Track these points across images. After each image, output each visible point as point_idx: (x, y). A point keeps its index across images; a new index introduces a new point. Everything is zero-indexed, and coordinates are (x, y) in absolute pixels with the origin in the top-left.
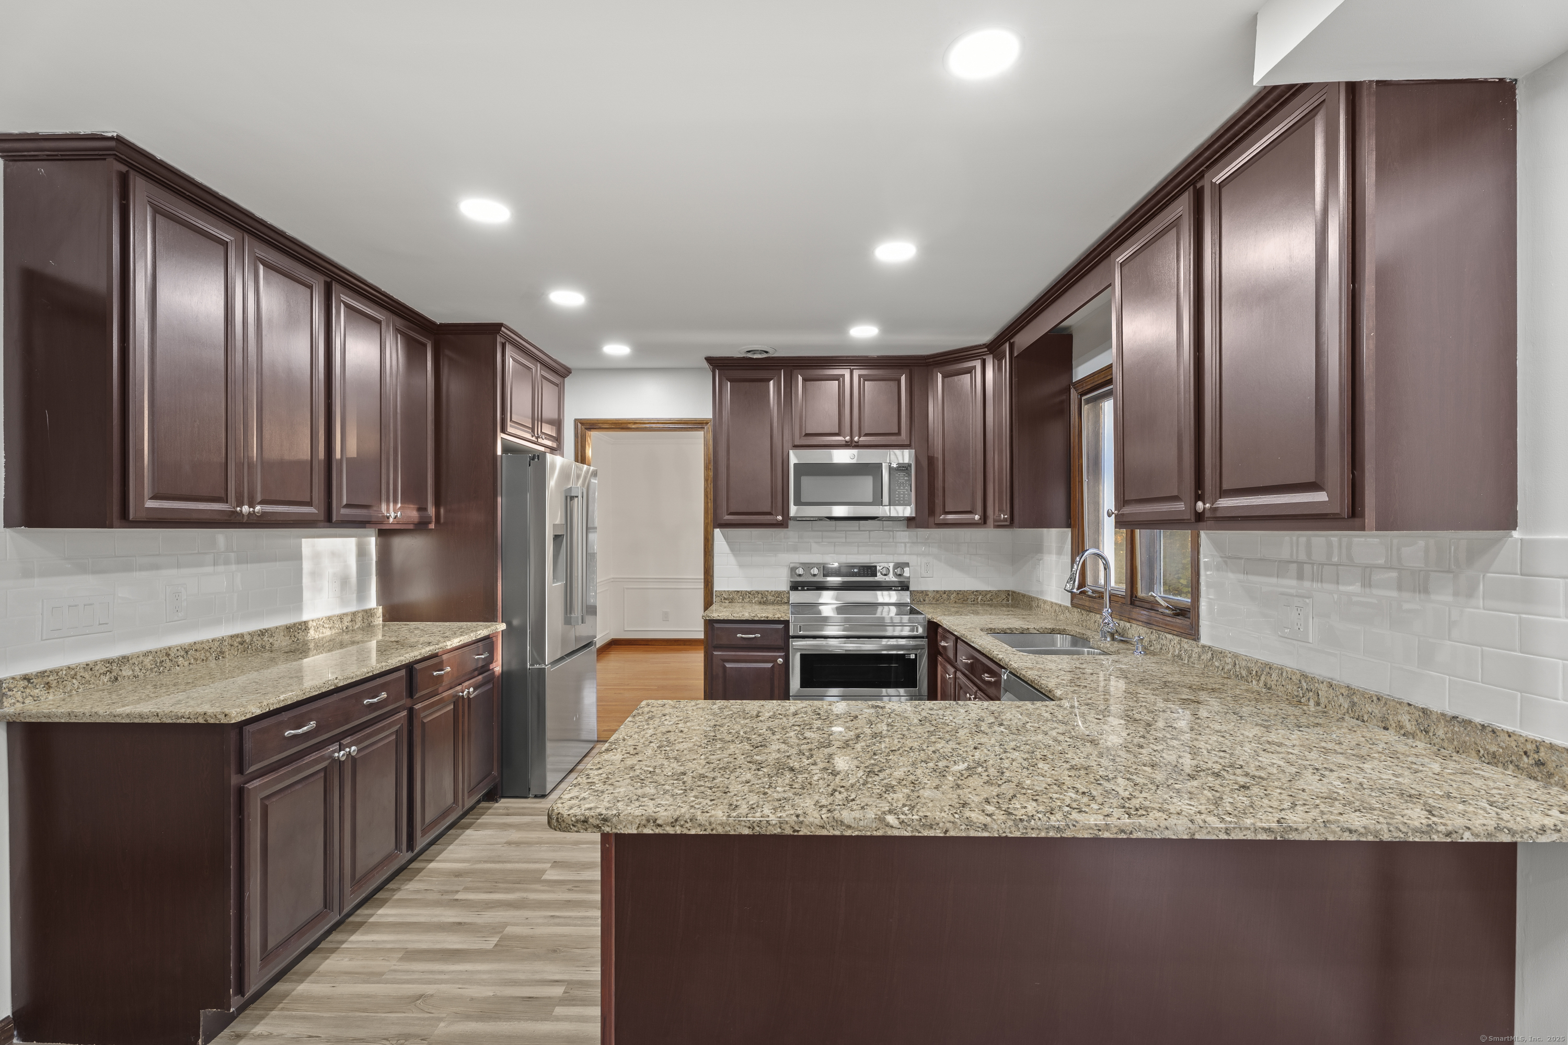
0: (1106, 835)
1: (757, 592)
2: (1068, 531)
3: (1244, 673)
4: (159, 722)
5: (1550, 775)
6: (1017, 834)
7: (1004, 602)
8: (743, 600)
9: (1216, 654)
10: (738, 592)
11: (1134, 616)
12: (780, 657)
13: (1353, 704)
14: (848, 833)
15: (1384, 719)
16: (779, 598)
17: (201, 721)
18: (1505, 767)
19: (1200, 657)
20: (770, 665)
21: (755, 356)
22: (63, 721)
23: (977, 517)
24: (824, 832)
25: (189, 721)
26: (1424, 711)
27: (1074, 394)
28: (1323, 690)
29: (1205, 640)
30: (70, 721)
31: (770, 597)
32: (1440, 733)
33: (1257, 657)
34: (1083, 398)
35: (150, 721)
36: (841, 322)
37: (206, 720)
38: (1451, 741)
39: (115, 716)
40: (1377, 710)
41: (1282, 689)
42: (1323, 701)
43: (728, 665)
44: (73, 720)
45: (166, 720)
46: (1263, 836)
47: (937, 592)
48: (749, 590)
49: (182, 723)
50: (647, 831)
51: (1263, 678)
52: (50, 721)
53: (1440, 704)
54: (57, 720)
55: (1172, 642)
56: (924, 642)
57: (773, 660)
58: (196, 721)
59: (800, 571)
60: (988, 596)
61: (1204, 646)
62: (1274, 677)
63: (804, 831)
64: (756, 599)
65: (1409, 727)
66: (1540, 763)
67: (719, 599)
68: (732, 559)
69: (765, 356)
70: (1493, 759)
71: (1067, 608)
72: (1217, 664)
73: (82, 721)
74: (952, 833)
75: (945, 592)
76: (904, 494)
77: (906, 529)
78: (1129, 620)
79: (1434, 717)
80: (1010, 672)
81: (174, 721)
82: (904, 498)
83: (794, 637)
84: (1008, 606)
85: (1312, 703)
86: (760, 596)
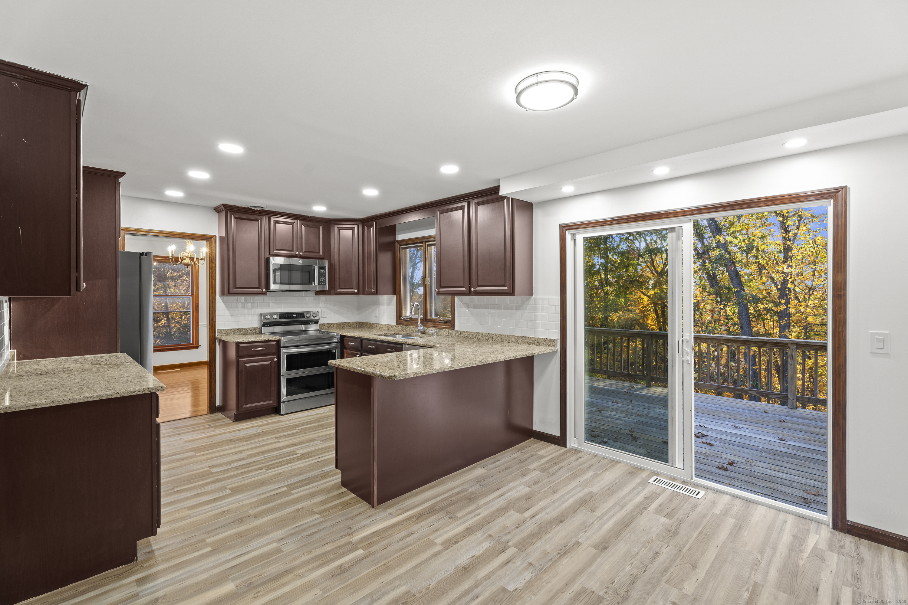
0: (493, 362)
1: (242, 329)
2: (394, 298)
3: (471, 336)
4: (120, 396)
5: (540, 344)
6: (480, 364)
7: (355, 327)
8: (234, 333)
9: (461, 332)
10: (231, 329)
11: (428, 325)
12: (275, 358)
13: (501, 338)
14: (453, 369)
15: (509, 340)
16: (254, 331)
17: (147, 392)
18: (532, 345)
19: (456, 334)
20: (269, 362)
21: (256, 209)
22: (48, 406)
23: (356, 291)
24: (449, 370)
25: (139, 393)
26: (517, 337)
27: (397, 244)
28: (494, 337)
29: (457, 328)
30: (54, 405)
31: (249, 331)
32: (520, 341)
33: (474, 331)
34: (401, 247)
35: (113, 397)
36: (311, 203)
37: (150, 391)
38: (522, 342)
39: (88, 398)
40: (507, 338)
41: (483, 338)
42: (494, 339)
43: (247, 365)
44: (56, 404)
45: (123, 395)
46: (513, 358)
47: (329, 324)
48: (237, 328)
49: (135, 395)
50: (415, 376)
51: (477, 337)
52: (37, 407)
53: (520, 335)
54: (42, 406)
55: (446, 332)
56: (339, 344)
57: (272, 360)
58: (143, 393)
59: (268, 317)
60: (349, 325)
61: (457, 331)
62: (480, 336)
63: (446, 370)
64: (242, 332)
65: (514, 341)
66: (538, 342)
67: (220, 334)
68: (227, 312)
69: (261, 209)
70: (530, 344)
71: (394, 326)
72: (462, 335)
73: (63, 404)
74: (470, 366)
75: (332, 324)
76: (323, 280)
77: (315, 296)
78: (426, 326)
79: (519, 337)
80: (408, 345)
81: (130, 394)
82: (323, 282)
83: (283, 347)
84: (356, 328)
85: (491, 340)
86: (244, 331)
